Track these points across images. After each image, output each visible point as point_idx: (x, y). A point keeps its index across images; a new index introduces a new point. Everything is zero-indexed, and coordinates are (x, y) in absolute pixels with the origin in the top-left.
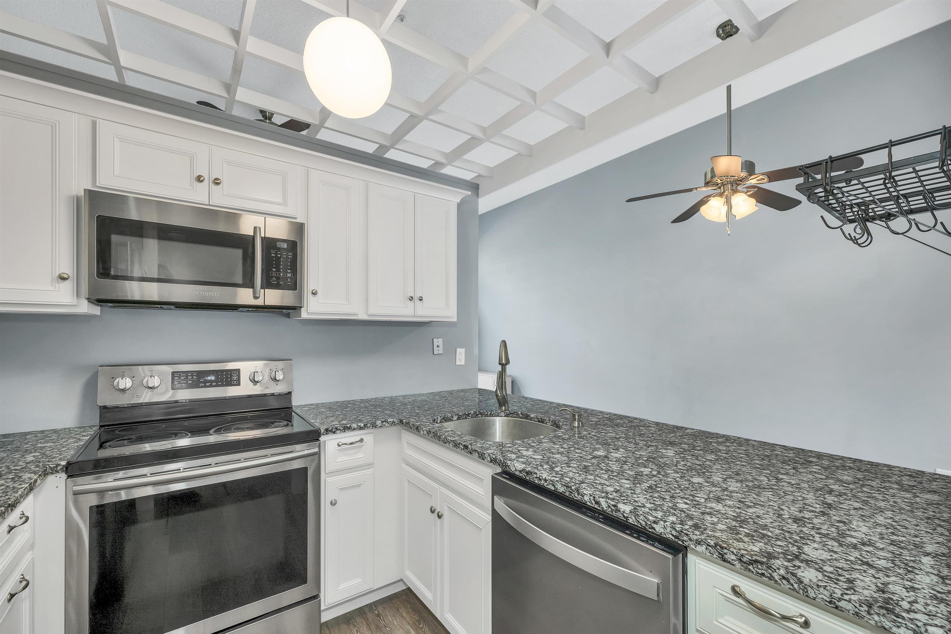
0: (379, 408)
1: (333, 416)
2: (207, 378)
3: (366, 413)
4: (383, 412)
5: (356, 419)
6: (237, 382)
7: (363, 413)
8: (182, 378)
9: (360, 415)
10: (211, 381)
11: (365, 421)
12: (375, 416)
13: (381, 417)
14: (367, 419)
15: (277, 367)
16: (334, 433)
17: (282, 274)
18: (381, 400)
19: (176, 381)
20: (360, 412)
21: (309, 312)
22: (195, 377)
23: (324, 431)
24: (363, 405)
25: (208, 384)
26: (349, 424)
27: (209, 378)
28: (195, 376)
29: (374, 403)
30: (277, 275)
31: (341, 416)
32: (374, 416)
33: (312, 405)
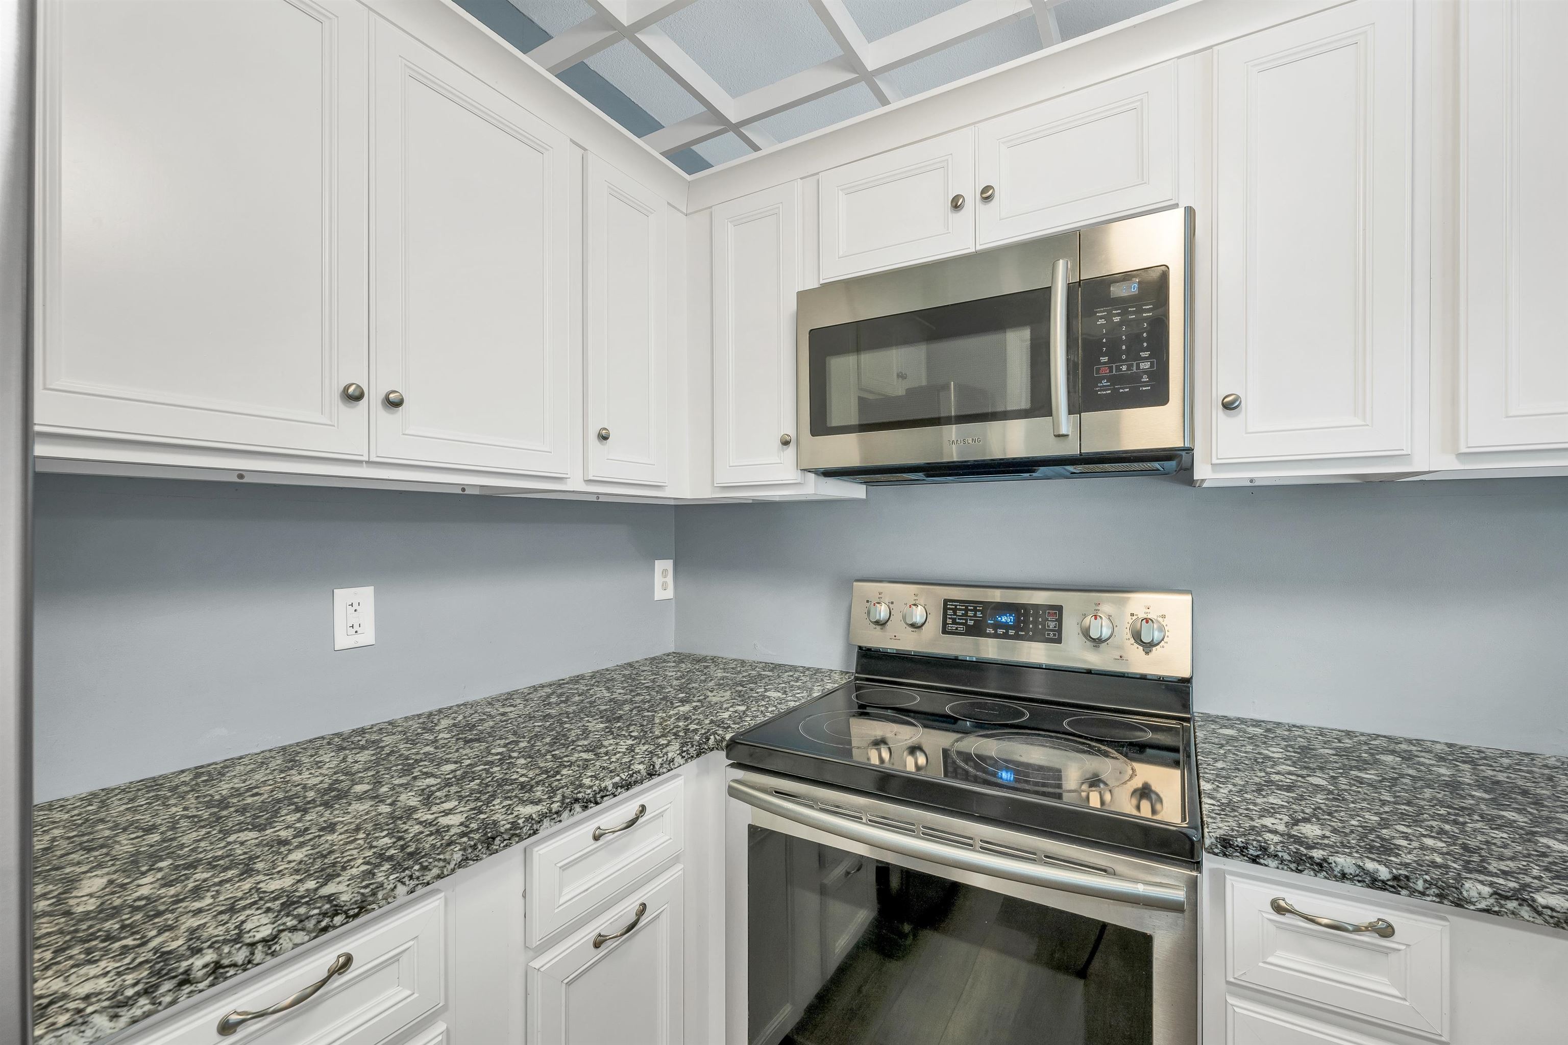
0: (1518, 811)
1: (1289, 789)
2: (999, 619)
3: (1433, 817)
4: (1529, 837)
5: (1372, 830)
6: (1055, 635)
7: (1421, 811)
8: (959, 613)
9: (1403, 816)
10: (1006, 626)
11: (1408, 859)
12: (1473, 843)
13: (1503, 866)
14: (1423, 848)
15: (1148, 611)
16: (1254, 860)
17: (1124, 368)
18: (1546, 766)
19: (950, 618)
20: (1409, 803)
21: (1215, 461)
22: (979, 614)
23: (1213, 840)
24: (1443, 771)
25: (1000, 631)
26: (1323, 847)
27: (1004, 619)
28: (979, 611)
29: (1501, 777)
30: (1111, 371)
31: (1319, 799)
32: (1465, 847)
33: (1257, 723)
